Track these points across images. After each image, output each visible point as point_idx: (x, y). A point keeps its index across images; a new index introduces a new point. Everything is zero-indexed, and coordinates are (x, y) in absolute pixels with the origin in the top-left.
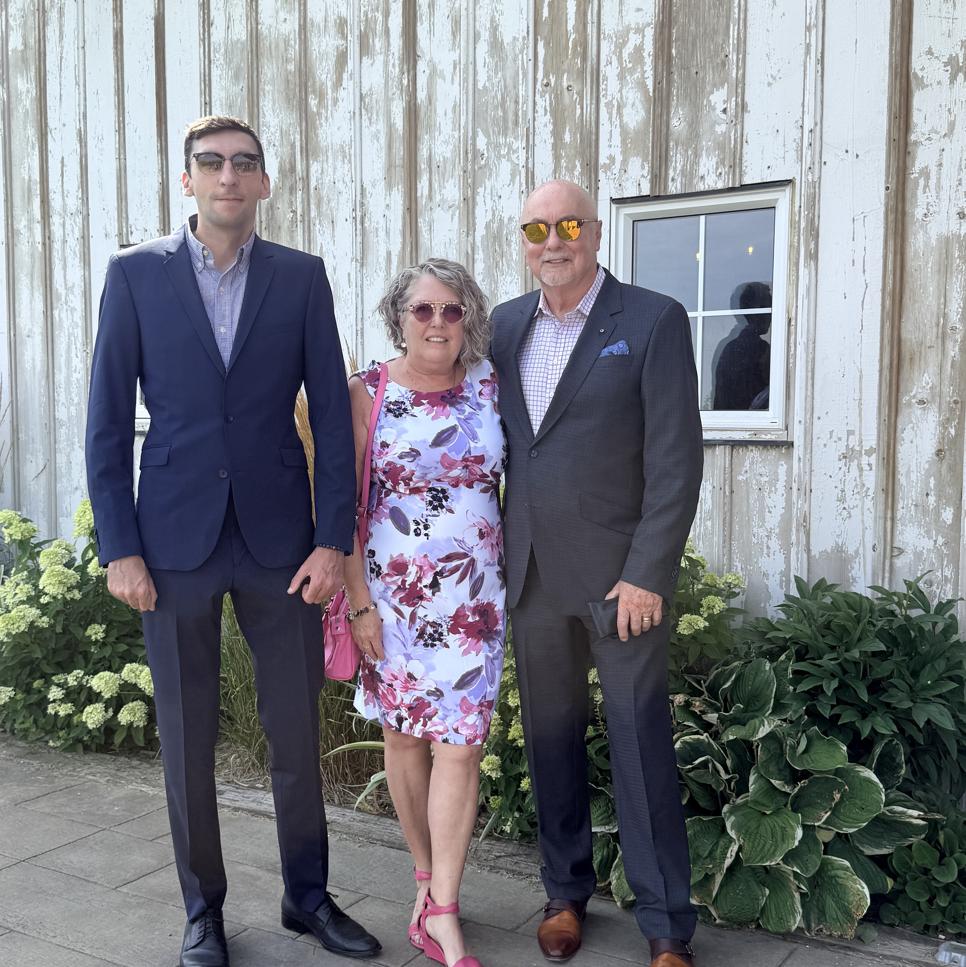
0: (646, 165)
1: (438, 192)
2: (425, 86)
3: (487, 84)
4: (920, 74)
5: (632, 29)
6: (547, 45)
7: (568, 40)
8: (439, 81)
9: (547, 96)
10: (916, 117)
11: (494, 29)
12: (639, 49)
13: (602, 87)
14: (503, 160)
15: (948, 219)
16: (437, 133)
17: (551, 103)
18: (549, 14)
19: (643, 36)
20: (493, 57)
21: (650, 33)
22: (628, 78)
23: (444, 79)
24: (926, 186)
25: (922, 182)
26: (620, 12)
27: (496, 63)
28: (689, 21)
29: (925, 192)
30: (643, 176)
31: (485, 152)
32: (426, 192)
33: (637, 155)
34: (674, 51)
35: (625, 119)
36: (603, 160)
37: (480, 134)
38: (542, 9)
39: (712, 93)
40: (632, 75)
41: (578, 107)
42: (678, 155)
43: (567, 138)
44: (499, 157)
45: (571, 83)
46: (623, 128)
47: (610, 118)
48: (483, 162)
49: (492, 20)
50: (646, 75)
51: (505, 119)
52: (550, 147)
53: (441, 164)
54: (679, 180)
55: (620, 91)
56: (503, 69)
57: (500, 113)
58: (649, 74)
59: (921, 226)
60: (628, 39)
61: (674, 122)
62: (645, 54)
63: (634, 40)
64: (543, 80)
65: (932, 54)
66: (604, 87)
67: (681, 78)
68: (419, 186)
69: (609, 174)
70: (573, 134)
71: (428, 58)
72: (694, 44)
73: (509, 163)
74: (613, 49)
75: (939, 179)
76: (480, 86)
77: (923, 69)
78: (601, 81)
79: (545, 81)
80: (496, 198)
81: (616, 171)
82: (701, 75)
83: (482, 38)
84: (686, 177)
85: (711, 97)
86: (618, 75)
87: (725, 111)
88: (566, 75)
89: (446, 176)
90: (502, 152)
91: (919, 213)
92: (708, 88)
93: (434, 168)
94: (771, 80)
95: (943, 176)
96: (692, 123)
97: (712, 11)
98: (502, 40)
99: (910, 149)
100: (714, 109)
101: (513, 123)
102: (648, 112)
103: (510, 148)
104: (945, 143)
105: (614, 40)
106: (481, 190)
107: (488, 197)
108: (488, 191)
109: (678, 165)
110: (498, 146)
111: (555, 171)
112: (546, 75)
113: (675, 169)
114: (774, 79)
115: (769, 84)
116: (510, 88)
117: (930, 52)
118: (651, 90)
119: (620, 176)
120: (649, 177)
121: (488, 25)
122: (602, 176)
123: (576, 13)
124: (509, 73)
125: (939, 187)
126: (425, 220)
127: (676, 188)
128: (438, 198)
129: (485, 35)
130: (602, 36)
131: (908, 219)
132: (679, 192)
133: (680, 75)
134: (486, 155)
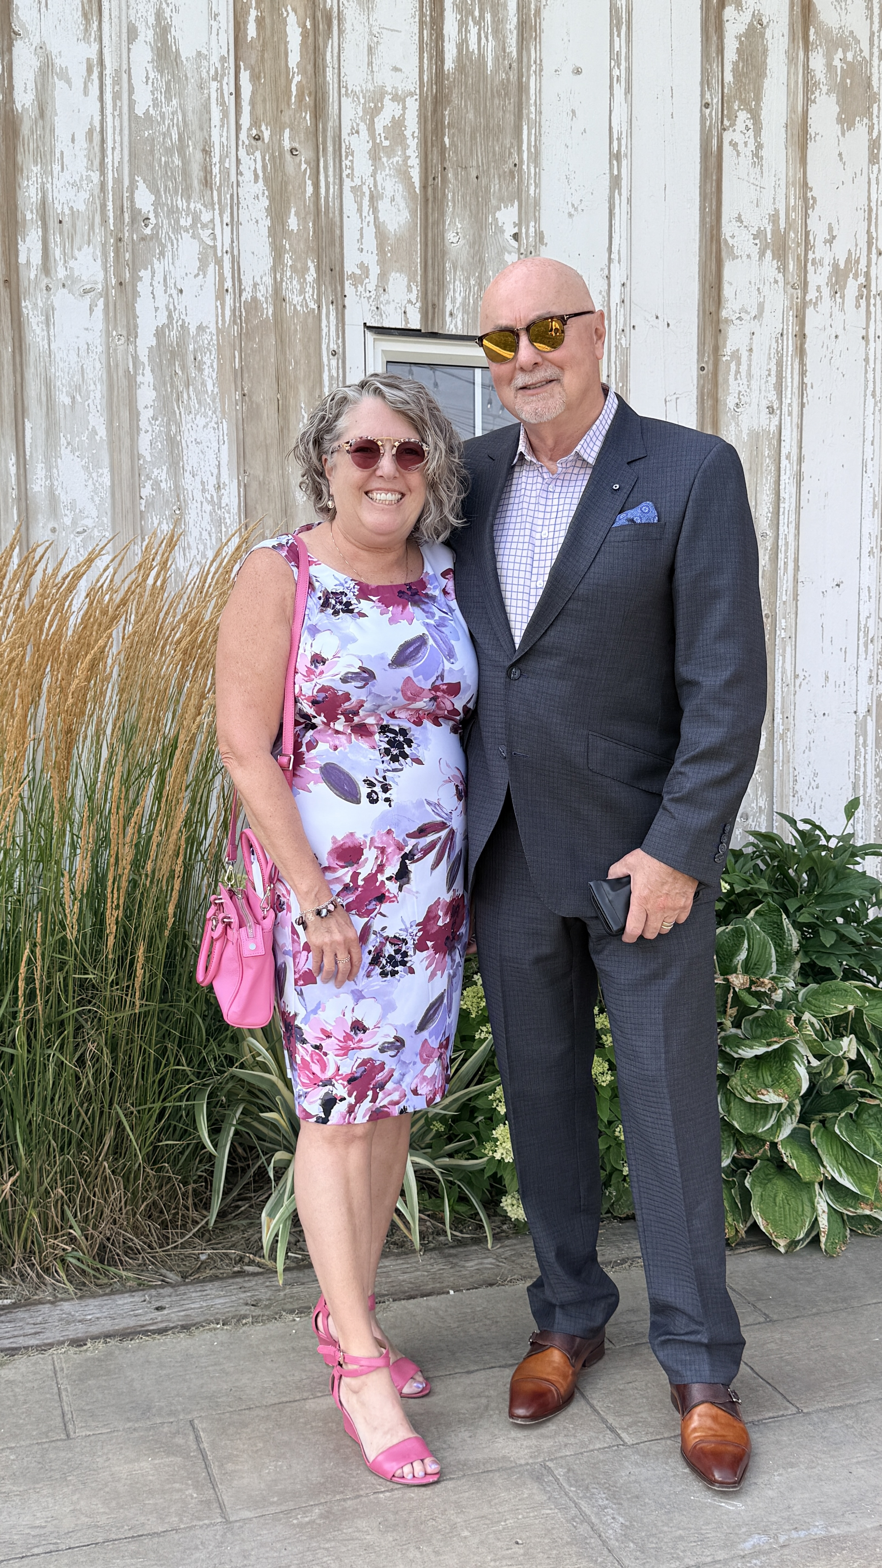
0: (414, 288)
1: (61, 263)
2: (31, 85)
3: (151, 111)
4: (730, 241)
5: (387, 92)
6: (255, 78)
7: (289, 82)
8: (60, 85)
9: (258, 154)
10: (727, 291)
11: (163, 30)
12: (398, 124)
13: (346, 162)
14: (184, 234)
15: (759, 412)
16: (57, 168)
17: (264, 167)
18: (258, 35)
19: (404, 108)
20: (161, 72)
21: (413, 105)
22: (384, 160)
23: (69, 82)
24: (738, 372)
25: (733, 366)
26: (370, 64)
27: (168, 83)
28: (466, 106)
29: (736, 379)
30: (410, 301)
31: (151, 216)
32: (36, 259)
33: (400, 271)
34: (446, 140)
35: (382, 217)
36: (350, 267)
37: (141, 184)
38: (246, 23)
39: (500, 209)
40: (389, 158)
41: (309, 182)
42: (457, 282)
43: (293, 223)
44: (177, 229)
45: (296, 145)
46: (379, 227)
47: (360, 210)
48: (148, 231)
49: (159, 15)
50: (410, 163)
51: (186, 173)
52: (265, 232)
53: (66, 219)
54: (460, 316)
55: (374, 175)
56: (180, 95)
57: (177, 161)
58: (414, 162)
59: (733, 417)
60: (382, 105)
61: (451, 236)
62: (408, 133)
63: (390, 110)
64: (250, 129)
65: (742, 222)
66: (349, 164)
67: (456, 179)
68: (22, 248)
69: (360, 288)
70: (302, 220)
71: (36, 41)
72: (473, 138)
73: (196, 243)
74: (361, 114)
75: (749, 366)
76: (140, 111)
77: (733, 237)
78: (344, 154)
79: (254, 132)
80: (174, 292)
81: (371, 286)
82: (484, 181)
83: (141, 38)
84: (468, 314)
85: (498, 214)
86: (369, 152)
87: (516, 237)
88: (287, 131)
89: (78, 239)
90: (183, 222)
91: (731, 402)
92: (494, 202)
93: (52, 224)
94: (572, 211)
95: (754, 363)
96: (474, 243)
97: (496, 101)
98: (177, 50)
99: (722, 326)
100: (503, 232)
101: (200, 182)
102: (413, 213)
103: (196, 218)
104: (754, 326)
105: (362, 101)
106: (145, 274)
107: (159, 289)
108: (159, 277)
109: (457, 295)
110: (173, 211)
111: (274, 269)
112: (255, 122)
113: (453, 301)
114: (576, 209)
115: (570, 215)
116: (194, 126)
117: (739, 219)
118: (417, 185)
119: (378, 297)
120: (418, 305)
121: (152, 20)
122: (349, 289)
123: (301, 45)
124: (192, 103)
125: (749, 375)
126: (35, 304)
127: (456, 326)
128: (61, 273)
129: (146, 35)
130: (343, 91)
131: (721, 407)
132: (460, 333)
133: (456, 175)
134: (153, 220)
